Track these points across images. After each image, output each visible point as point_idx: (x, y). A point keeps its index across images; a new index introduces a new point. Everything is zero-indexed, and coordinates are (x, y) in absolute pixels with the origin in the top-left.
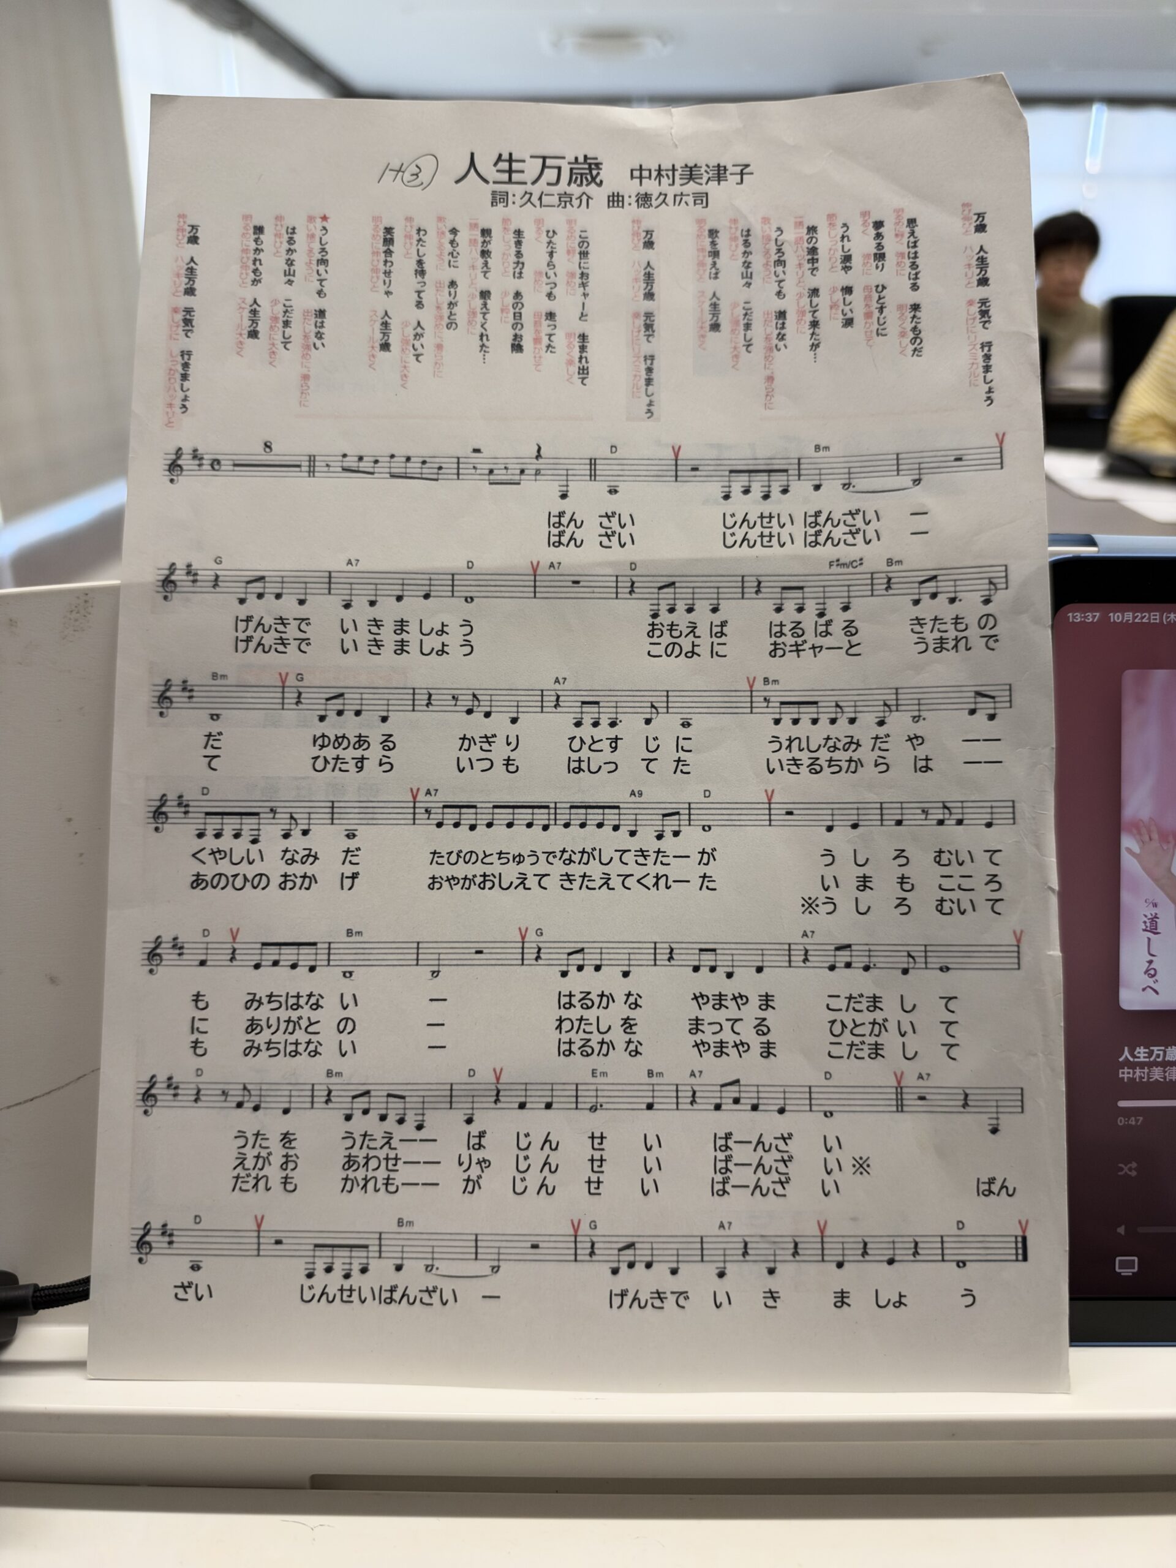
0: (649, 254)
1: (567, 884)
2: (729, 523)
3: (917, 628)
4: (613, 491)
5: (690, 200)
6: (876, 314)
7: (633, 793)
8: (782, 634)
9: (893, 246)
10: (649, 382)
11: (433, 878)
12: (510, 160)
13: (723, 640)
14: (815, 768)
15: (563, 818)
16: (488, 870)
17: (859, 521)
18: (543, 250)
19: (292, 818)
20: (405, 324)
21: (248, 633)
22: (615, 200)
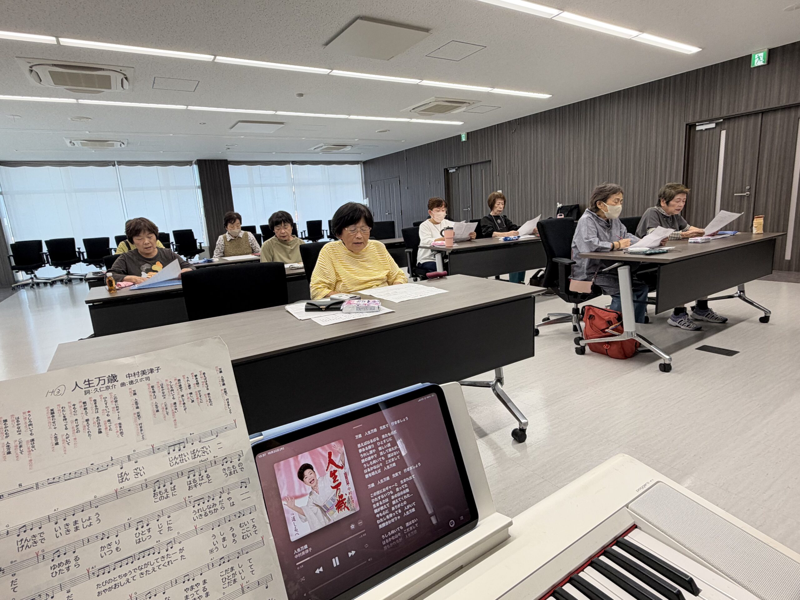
0: (135, 397)
1: (142, 576)
2: (171, 460)
3: (224, 471)
4: (136, 462)
5: (145, 379)
6: (199, 398)
7: (157, 542)
8: (191, 483)
9: (200, 380)
10: (141, 430)
11: (99, 592)
12: (89, 381)
13: (175, 490)
14: (206, 515)
15: (137, 558)
16: (116, 582)
17: (205, 449)
18: (104, 403)
19: (47, 595)
20: (63, 436)
21: (22, 544)
22: (123, 384)
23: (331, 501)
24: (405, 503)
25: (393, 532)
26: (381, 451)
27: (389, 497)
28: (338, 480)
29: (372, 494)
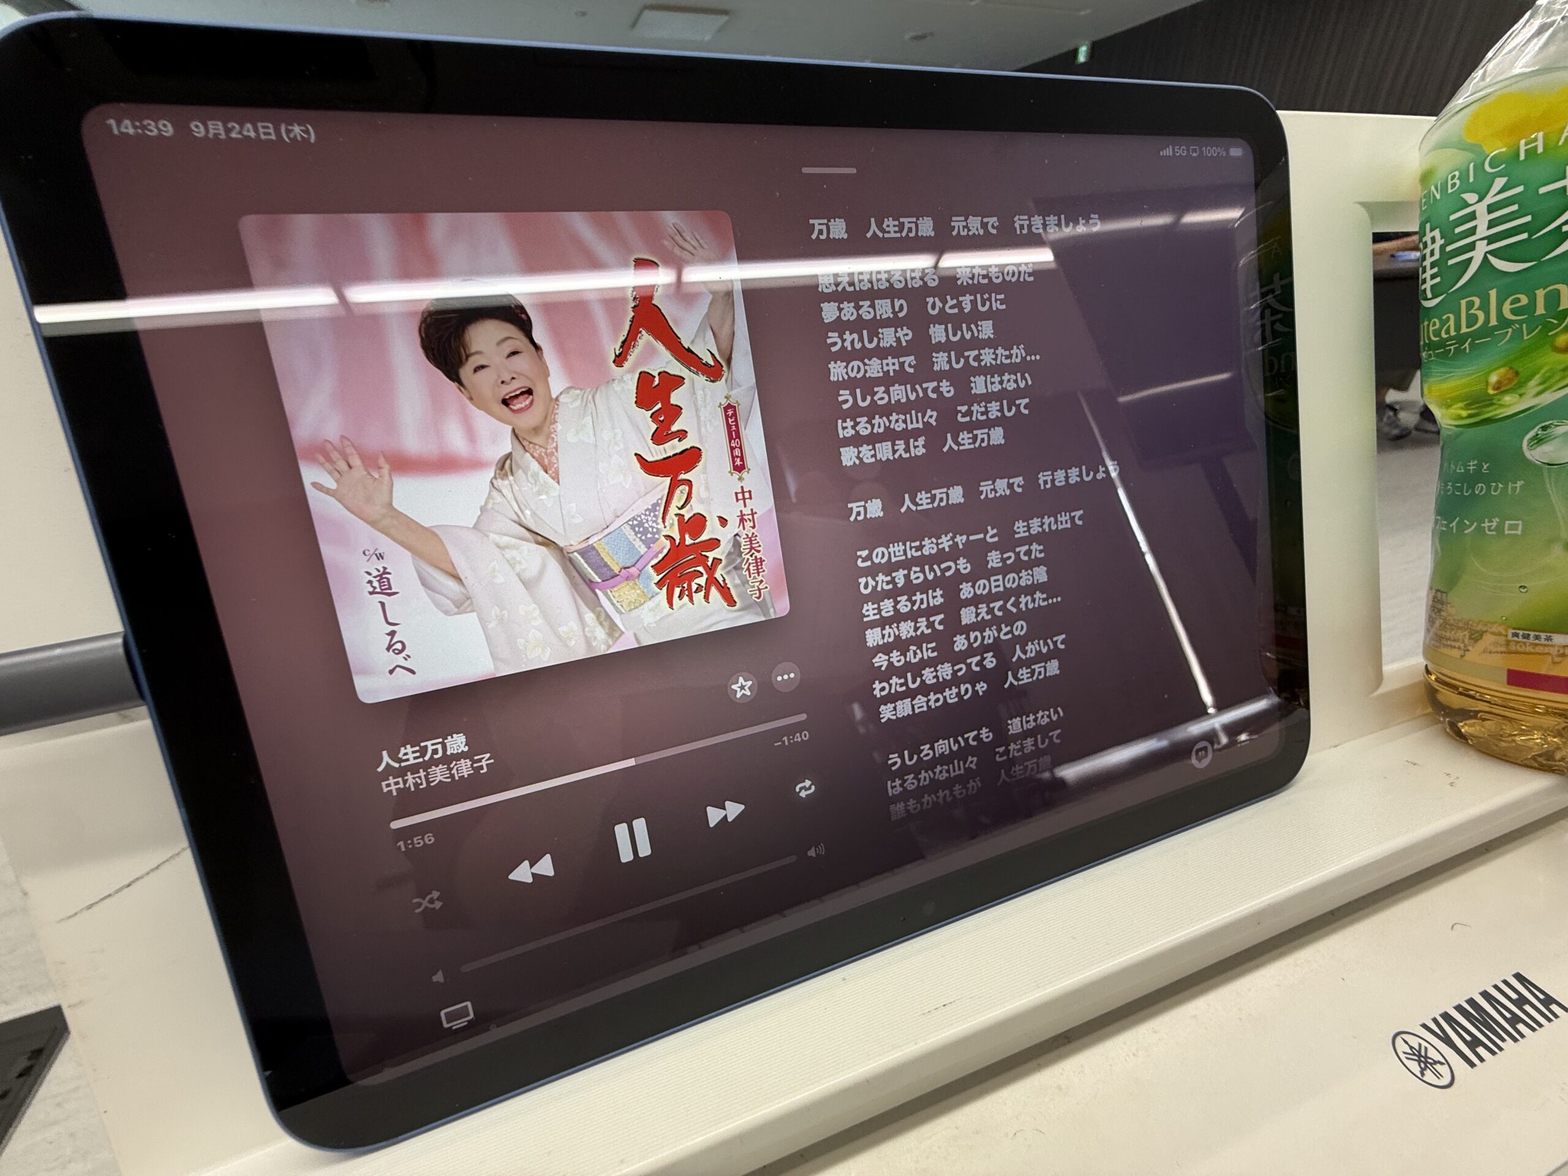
23: (631, 535)
24: (1020, 628)
25: (943, 746)
26: (940, 347)
27: (950, 585)
28: (682, 434)
29: (864, 553)
